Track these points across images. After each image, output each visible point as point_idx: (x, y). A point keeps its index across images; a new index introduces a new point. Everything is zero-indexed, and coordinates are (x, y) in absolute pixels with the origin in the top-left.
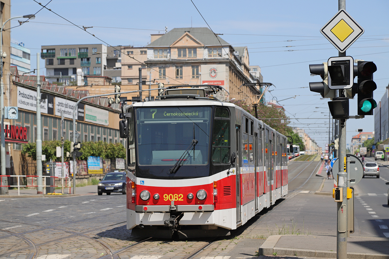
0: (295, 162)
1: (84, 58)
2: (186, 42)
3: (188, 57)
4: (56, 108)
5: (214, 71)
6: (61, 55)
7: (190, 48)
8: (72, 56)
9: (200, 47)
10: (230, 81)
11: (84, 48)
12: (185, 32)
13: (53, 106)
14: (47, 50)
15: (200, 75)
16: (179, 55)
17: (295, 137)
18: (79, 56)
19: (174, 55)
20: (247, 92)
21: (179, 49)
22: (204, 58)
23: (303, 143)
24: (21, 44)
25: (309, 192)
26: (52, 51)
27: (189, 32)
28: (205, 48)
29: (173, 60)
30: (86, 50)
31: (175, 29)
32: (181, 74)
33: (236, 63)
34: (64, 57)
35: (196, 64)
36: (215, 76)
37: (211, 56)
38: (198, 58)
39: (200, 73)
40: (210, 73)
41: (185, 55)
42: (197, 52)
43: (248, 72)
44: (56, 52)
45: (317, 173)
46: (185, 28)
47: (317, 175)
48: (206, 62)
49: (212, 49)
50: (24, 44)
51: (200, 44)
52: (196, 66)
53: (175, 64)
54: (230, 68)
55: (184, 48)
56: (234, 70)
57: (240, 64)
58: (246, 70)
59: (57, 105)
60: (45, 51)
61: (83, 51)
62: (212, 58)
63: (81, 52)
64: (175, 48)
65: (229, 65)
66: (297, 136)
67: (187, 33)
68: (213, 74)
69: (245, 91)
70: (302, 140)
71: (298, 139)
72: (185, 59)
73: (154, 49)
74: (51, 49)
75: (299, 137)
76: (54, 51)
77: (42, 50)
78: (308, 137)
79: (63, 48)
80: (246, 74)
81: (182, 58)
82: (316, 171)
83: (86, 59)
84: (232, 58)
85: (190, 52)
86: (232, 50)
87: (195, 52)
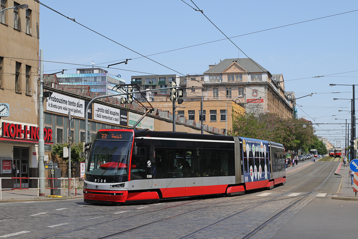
0: (319, 162)
1: (163, 85)
2: (233, 70)
3: (236, 80)
4: (95, 113)
5: (256, 91)
6: (146, 83)
7: (236, 74)
8: (154, 84)
9: (245, 74)
10: (268, 99)
11: (163, 78)
12: (233, 61)
13: (91, 111)
14: (136, 79)
15: (245, 94)
16: (229, 80)
17: (320, 144)
18: (159, 84)
19: (225, 79)
20: (282, 108)
21: (228, 74)
22: (248, 81)
23: (326, 148)
24: (118, 76)
25: (326, 195)
26: (139, 80)
27: (236, 61)
28: (249, 73)
29: (224, 83)
30: (164, 79)
31: (226, 59)
32: (231, 94)
33: (274, 86)
34: (148, 84)
35: (242, 86)
36: (256, 95)
37: (253, 80)
38: (243, 82)
39: (244, 93)
40: (252, 93)
41: (233, 80)
42: (243, 77)
43: (283, 94)
44: (142, 80)
45: (336, 173)
46: (234, 59)
47: (335, 174)
48: (249, 85)
49: (254, 74)
50: (121, 76)
51: (245, 71)
52: (242, 88)
53: (226, 87)
54: (268, 89)
55: (233, 74)
56: (271, 91)
57: (277, 87)
58: (282, 92)
59: (96, 110)
60: (134, 80)
61: (162, 80)
62: (255, 81)
63: (160, 80)
64: (226, 74)
65: (267, 87)
66: (321, 143)
67: (235, 62)
68: (255, 94)
69: (281, 107)
70: (325, 146)
71: (323, 145)
72: (233, 82)
73: (209, 75)
74: (138, 79)
75: (323, 144)
76: (141, 80)
77: (132, 79)
78: (330, 144)
79: (147, 77)
80: (281, 95)
81: (231, 82)
82: (335, 170)
83: (164, 86)
84: (270, 82)
85: (237, 77)
86: (270, 75)
87: (241, 77)
